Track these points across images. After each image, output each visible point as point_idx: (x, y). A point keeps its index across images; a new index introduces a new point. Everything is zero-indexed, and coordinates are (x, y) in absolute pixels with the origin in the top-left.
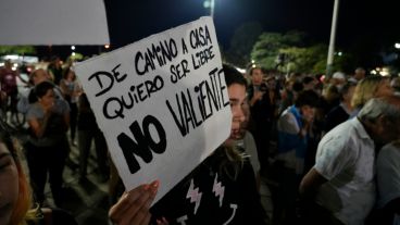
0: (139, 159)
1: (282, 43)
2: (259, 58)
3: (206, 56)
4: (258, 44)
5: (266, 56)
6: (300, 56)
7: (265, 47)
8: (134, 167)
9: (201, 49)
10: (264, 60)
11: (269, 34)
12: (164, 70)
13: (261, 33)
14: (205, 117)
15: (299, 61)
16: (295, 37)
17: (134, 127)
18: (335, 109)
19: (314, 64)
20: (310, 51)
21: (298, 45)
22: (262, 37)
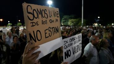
0: (66, 57)
1: (70, 18)
2: (63, 22)
3: (79, 40)
4: (63, 18)
5: (65, 21)
6: (75, 21)
7: (65, 19)
8: (65, 58)
9: (79, 39)
10: (65, 23)
11: (66, 16)
12: (73, 42)
13: (64, 15)
14: (77, 52)
15: (74, 22)
16: (73, 16)
17: (67, 51)
18: (86, 38)
19: (78, 23)
20: (77, 20)
21: (74, 18)
22: (64, 16)
